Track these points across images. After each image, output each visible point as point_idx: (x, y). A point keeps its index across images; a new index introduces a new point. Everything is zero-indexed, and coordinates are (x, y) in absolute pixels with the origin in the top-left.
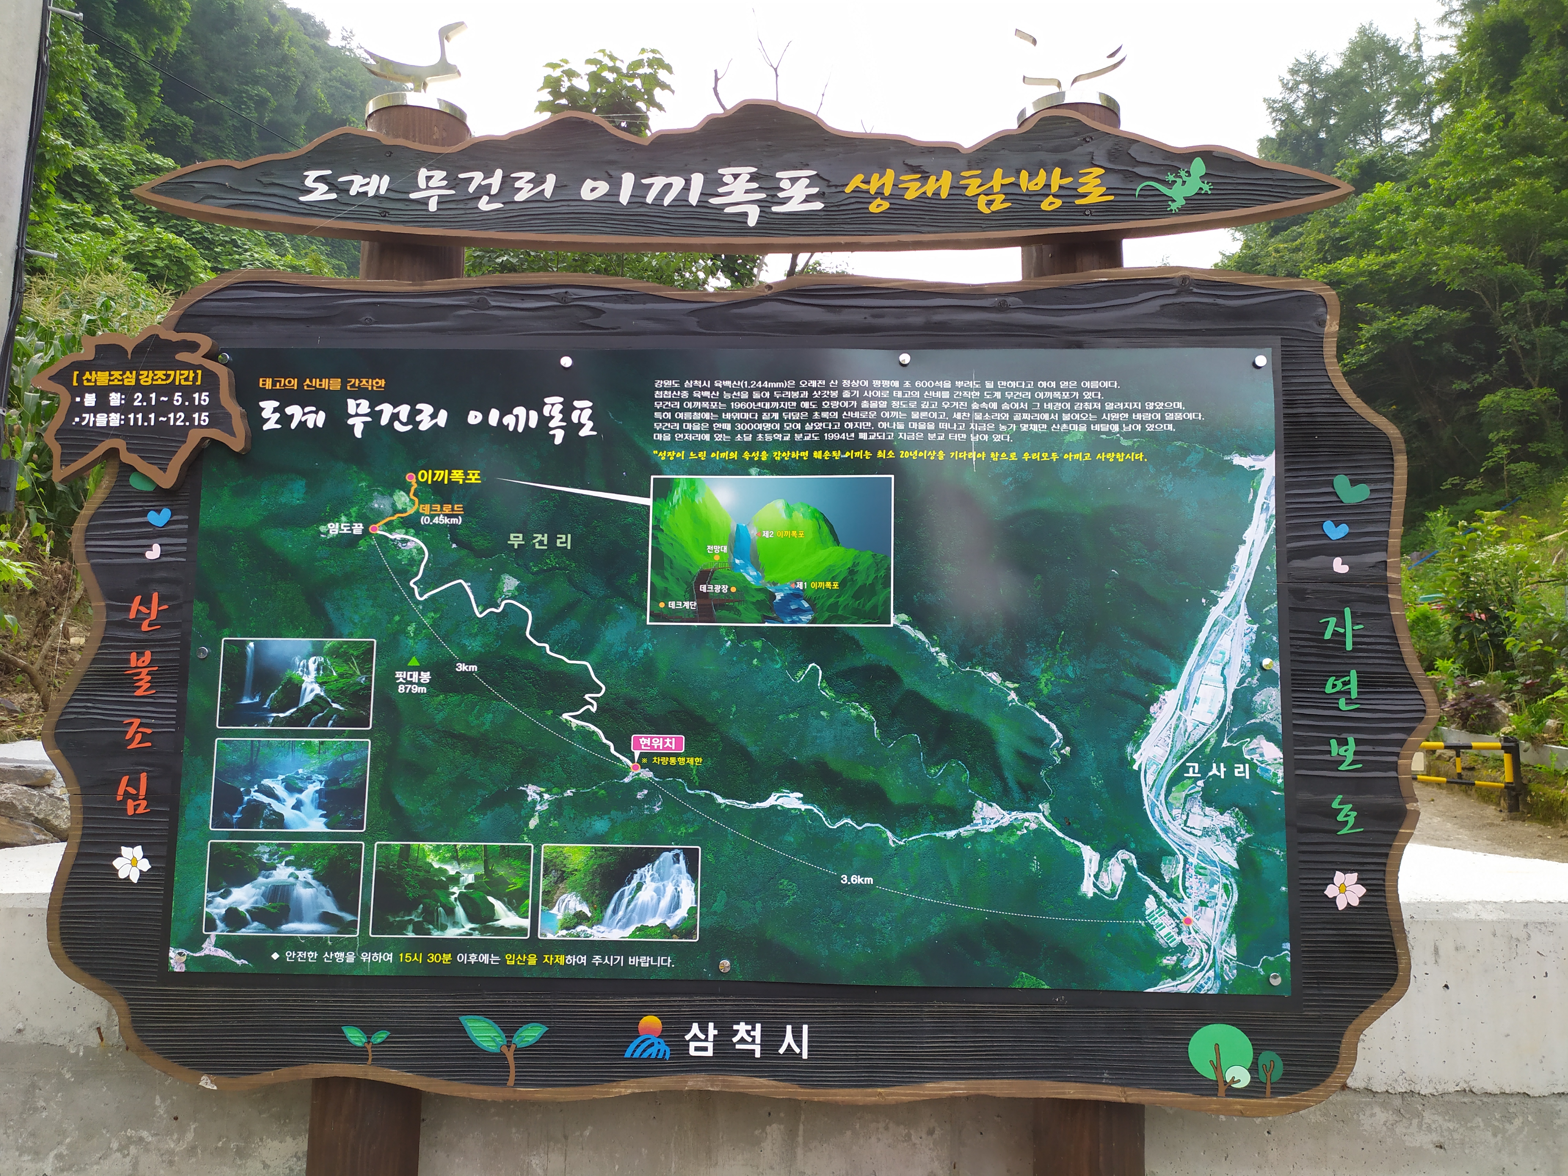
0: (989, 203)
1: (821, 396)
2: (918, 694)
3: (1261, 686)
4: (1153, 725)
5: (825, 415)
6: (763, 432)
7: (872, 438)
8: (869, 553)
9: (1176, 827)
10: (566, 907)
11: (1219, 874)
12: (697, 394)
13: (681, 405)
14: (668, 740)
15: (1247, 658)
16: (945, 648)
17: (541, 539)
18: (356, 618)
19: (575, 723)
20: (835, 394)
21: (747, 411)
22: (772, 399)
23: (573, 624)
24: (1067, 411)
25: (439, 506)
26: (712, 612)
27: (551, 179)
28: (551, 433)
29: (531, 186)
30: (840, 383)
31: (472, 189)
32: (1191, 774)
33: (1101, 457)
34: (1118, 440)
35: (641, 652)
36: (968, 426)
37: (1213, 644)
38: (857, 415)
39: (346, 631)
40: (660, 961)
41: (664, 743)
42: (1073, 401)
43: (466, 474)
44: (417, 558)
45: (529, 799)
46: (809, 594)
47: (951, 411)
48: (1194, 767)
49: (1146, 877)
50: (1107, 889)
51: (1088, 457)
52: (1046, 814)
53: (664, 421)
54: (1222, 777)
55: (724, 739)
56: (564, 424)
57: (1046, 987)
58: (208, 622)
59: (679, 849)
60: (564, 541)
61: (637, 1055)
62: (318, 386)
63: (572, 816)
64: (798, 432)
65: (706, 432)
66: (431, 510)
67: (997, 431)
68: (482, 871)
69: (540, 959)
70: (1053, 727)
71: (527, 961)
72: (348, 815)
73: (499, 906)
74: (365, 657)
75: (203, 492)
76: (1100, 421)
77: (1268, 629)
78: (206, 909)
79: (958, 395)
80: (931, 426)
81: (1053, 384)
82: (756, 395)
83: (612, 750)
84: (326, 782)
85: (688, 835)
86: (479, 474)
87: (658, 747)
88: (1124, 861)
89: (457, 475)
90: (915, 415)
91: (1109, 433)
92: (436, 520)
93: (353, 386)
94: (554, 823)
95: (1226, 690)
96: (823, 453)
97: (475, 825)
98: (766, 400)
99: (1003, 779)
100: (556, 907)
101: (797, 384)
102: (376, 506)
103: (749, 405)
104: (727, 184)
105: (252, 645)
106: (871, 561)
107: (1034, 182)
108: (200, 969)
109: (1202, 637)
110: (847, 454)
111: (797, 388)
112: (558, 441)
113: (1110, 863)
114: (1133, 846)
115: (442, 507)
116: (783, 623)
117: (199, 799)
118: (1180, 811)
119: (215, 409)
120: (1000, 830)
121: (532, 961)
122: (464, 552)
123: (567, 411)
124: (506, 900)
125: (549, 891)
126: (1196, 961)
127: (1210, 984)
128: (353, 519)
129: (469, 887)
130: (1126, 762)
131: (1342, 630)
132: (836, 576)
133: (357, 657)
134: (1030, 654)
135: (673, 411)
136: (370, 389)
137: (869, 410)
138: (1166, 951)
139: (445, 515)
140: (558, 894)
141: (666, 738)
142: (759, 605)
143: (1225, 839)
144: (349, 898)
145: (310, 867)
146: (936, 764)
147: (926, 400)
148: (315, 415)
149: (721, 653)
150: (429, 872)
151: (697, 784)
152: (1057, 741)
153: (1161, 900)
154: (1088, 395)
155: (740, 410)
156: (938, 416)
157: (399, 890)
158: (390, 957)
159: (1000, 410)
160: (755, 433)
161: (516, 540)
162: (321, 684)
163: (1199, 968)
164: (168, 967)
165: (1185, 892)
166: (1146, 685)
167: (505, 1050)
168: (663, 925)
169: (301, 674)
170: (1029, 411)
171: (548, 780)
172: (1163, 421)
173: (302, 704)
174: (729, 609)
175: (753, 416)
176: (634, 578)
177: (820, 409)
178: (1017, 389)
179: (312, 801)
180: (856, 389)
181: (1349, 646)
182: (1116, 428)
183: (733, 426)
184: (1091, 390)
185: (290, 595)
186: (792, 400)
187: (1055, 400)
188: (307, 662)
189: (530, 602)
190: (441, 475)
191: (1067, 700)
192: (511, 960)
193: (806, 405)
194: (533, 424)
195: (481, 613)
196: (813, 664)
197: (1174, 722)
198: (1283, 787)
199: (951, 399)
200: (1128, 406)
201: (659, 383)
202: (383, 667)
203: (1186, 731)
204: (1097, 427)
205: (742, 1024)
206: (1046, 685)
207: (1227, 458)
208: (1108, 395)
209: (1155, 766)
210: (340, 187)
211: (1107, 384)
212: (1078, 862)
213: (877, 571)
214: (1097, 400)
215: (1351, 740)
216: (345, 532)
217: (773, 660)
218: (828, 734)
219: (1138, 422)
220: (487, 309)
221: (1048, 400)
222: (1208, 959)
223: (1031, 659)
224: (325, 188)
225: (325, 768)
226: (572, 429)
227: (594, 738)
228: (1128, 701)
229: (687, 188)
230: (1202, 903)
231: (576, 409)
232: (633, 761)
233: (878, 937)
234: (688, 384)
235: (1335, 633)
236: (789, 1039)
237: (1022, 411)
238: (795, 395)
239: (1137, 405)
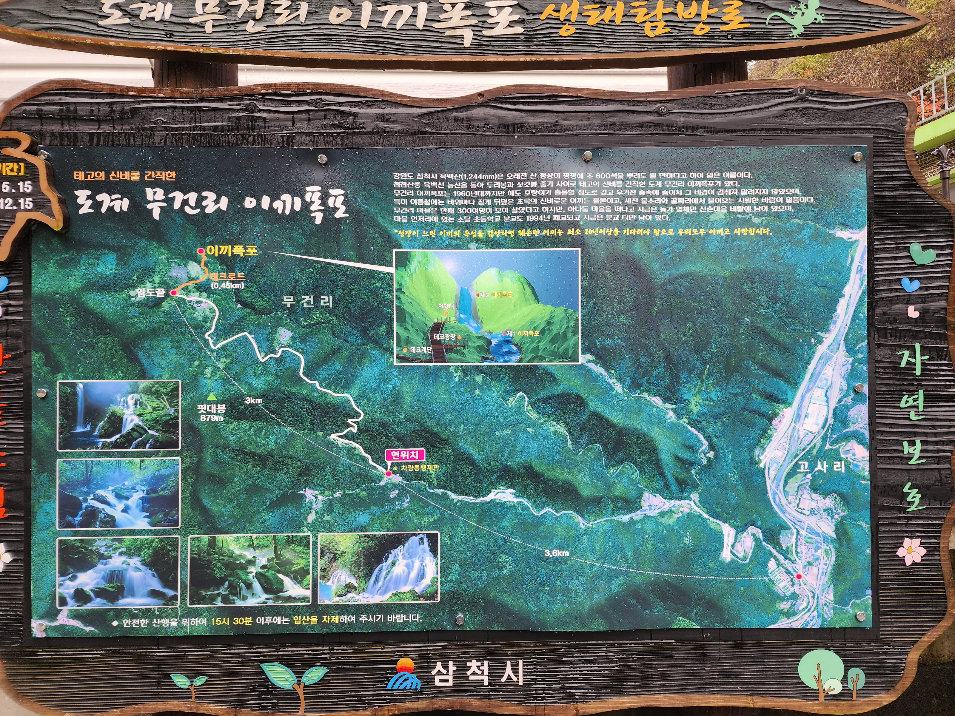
0: (654, 28)
1: (524, 186)
2: (600, 414)
3: (854, 404)
4: (775, 434)
5: (527, 201)
6: (479, 215)
7: (563, 219)
8: (562, 309)
9: (791, 509)
10: (339, 580)
11: (822, 542)
12: (427, 185)
13: (415, 193)
14: (413, 453)
15: (844, 383)
16: (620, 380)
17: (308, 300)
18: (164, 363)
19: (341, 442)
20: (534, 184)
21: (465, 198)
22: (486, 188)
23: (337, 365)
24: (712, 196)
25: (225, 274)
26: (443, 355)
27: (304, 7)
28: (312, 215)
29: (288, 12)
30: (538, 175)
31: (240, 14)
32: (802, 470)
33: (737, 231)
34: (750, 218)
35: (390, 386)
36: (636, 209)
37: (819, 373)
38: (552, 201)
39: (156, 373)
40: (411, 617)
41: (410, 455)
42: (716, 188)
43: (246, 249)
44: (210, 315)
45: (307, 500)
46: (517, 340)
47: (623, 197)
48: (804, 464)
49: (769, 546)
50: (741, 555)
51: (728, 232)
52: (697, 502)
53: (401, 206)
54: (825, 471)
55: (455, 450)
56: (323, 208)
57: (696, 627)
58: (44, 368)
59: (423, 534)
60: (327, 301)
61: (396, 687)
62: (121, 178)
63: (341, 512)
64: (506, 215)
65: (435, 215)
66: (219, 278)
67: (659, 213)
68: (273, 555)
69: (320, 619)
70: (701, 437)
71: (310, 621)
72: (166, 515)
73: (287, 581)
74: (173, 394)
75: (34, 265)
76: (737, 204)
77: (860, 361)
78: (58, 590)
79: (629, 185)
80: (609, 210)
81: (702, 175)
82: (473, 185)
83: (370, 461)
84: (147, 491)
85: (430, 523)
86: (256, 249)
87: (406, 457)
88: (753, 535)
89: (239, 250)
90: (596, 201)
91: (743, 213)
92: (223, 286)
93: (150, 177)
94: (327, 518)
95: (828, 407)
96: (526, 231)
97: (265, 521)
98: (481, 189)
99: (663, 476)
100: (331, 581)
101: (505, 177)
102: (174, 274)
103: (468, 194)
104: (447, 12)
105: (81, 386)
106: (563, 315)
107: (688, 12)
108: (57, 635)
109: (811, 367)
110: (544, 232)
111: (505, 180)
112: (318, 221)
113: (743, 536)
114: (759, 523)
115: (227, 275)
116: (497, 362)
117: (47, 507)
118: (794, 497)
119: (36, 194)
120: (662, 514)
121: (314, 620)
122: (247, 311)
123: (324, 198)
124: (292, 576)
125: (325, 569)
126: (804, 605)
127: (814, 621)
128: (156, 285)
129: (264, 567)
130: (753, 462)
131: (913, 360)
132: (538, 326)
133: (166, 394)
134: (683, 383)
135: (409, 198)
136: (164, 179)
137: (561, 197)
138: (782, 599)
139: (230, 281)
140: (332, 571)
141: (411, 451)
142: (480, 349)
143: (827, 517)
144: (170, 578)
145: (139, 555)
146: (614, 466)
147: (604, 188)
148: (120, 201)
149: (451, 386)
150: (232, 557)
151: (436, 485)
152: (704, 447)
153: (779, 562)
154: (728, 184)
155: (461, 198)
156: (614, 201)
157: (209, 571)
158: (204, 621)
159: (661, 195)
160: (473, 215)
161: (288, 300)
162: (139, 415)
163: (807, 610)
164: (31, 635)
165: (797, 556)
166: (770, 405)
167: (296, 687)
168: (412, 591)
169: (122, 408)
170: (683, 196)
171: (321, 485)
172: (785, 203)
173: (124, 431)
174: (457, 352)
175: (471, 202)
176: (383, 330)
177: (523, 197)
178: (674, 179)
179: (137, 506)
180: (551, 180)
181: (918, 372)
182: (749, 209)
183: (456, 210)
184: (730, 179)
185: (109, 346)
186: (500, 189)
187: (703, 188)
188: (127, 398)
189: (302, 349)
190: (225, 249)
191: (712, 417)
192: (298, 620)
193: (512, 193)
194: (297, 208)
195: (263, 358)
196: (521, 393)
197: (790, 431)
198: (869, 478)
199: (624, 188)
200: (759, 191)
201: (396, 176)
202: (187, 401)
203: (799, 438)
204: (735, 209)
205: (474, 661)
206: (696, 406)
207: (831, 232)
208: (743, 183)
209: (776, 464)
210: (132, 13)
211: (743, 175)
212: (719, 537)
213: (568, 322)
214: (735, 188)
215: (918, 442)
216: (151, 295)
217: (490, 390)
218: (533, 445)
219: (765, 204)
220: (256, 112)
221: (697, 188)
222: (813, 603)
223: (684, 387)
224: (120, 14)
225: (146, 480)
226: (329, 212)
227: (356, 452)
228: (757, 417)
229: (414, 16)
230: (809, 563)
231: (331, 196)
232: (386, 468)
233: (573, 595)
234: (420, 176)
235: (908, 363)
236: (509, 671)
237: (678, 196)
238: (504, 185)
239: (766, 191)
